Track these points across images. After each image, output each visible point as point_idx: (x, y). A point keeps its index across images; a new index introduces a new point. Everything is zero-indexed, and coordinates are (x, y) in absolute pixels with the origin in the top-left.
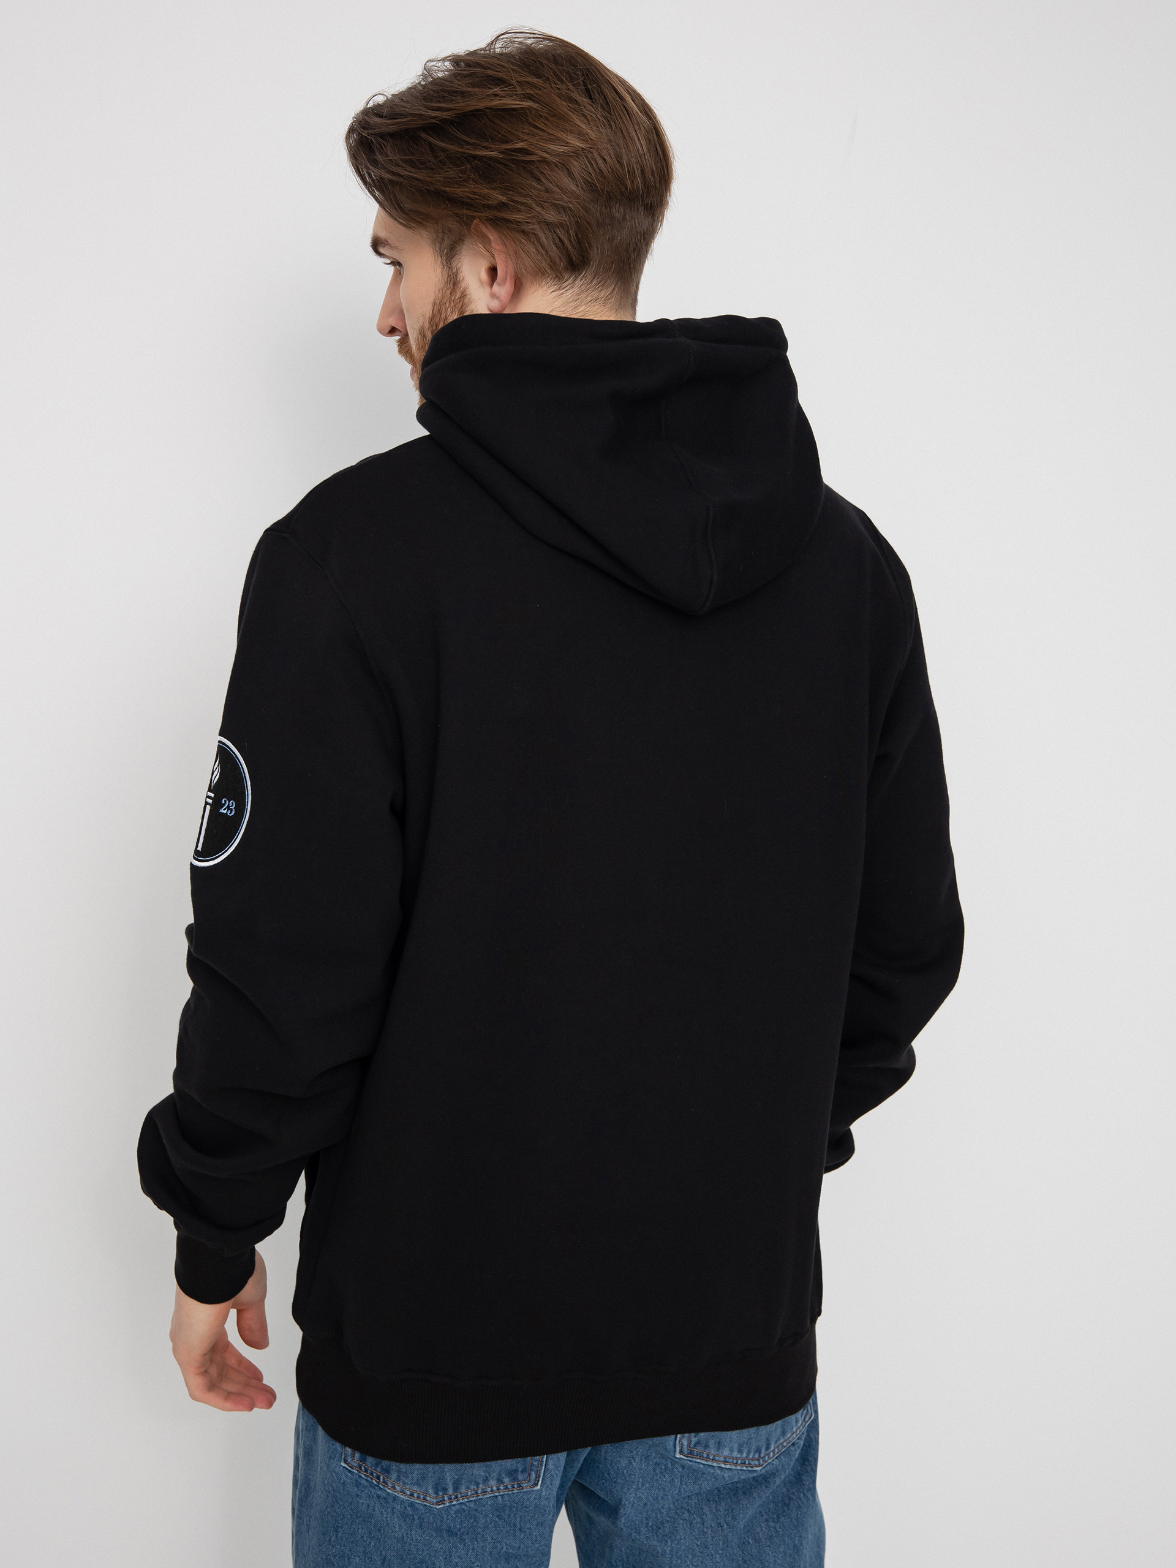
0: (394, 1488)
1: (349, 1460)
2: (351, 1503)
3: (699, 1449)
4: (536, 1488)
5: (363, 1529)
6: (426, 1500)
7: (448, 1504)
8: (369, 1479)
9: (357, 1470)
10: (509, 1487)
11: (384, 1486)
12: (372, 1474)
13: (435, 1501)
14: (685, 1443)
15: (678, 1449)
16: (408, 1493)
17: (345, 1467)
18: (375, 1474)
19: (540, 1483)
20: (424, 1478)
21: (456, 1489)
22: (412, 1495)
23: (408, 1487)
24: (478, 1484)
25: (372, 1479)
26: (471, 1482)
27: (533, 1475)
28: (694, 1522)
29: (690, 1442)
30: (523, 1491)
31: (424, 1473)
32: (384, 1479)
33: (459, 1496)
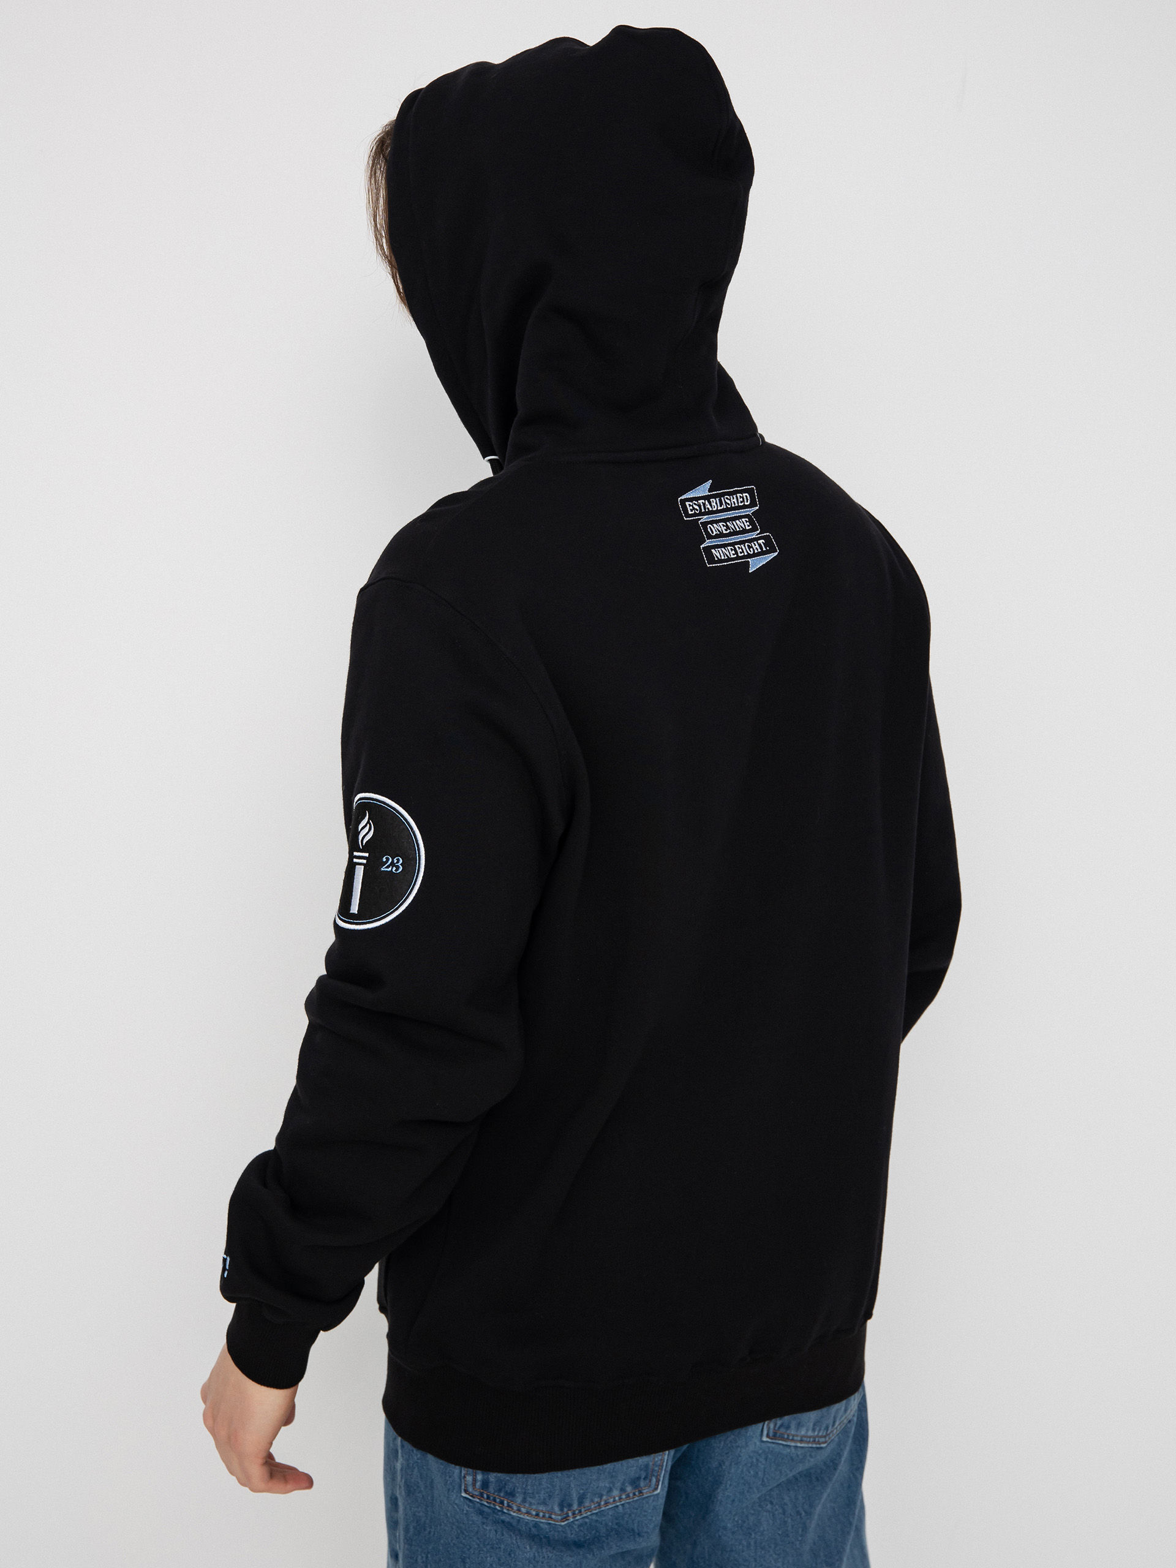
0: (519, 1510)
1: (470, 1489)
2: (477, 1532)
3: (782, 1430)
4: (656, 1493)
5: (491, 1557)
6: (552, 1518)
7: (572, 1520)
8: (492, 1506)
9: (479, 1499)
10: (631, 1495)
11: (508, 1510)
12: (495, 1500)
13: (560, 1518)
14: (772, 1426)
15: (765, 1432)
16: (534, 1513)
17: (465, 1498)
18: (498, 1500)
19: (660, 1487)
20: (550, 1496)
21: (581, 1503)
22: (537, 1515)
23: (534, 1507)
24: (601, 1496)
25: (496, 1505)
26: (595, 1495)
27: (654, 1480)
28: (776, 1513)
29: (775, 1425)
30: (643, 1497)
31: (551, 1492)
32: (508, 1503)
33: (583, 1510)
